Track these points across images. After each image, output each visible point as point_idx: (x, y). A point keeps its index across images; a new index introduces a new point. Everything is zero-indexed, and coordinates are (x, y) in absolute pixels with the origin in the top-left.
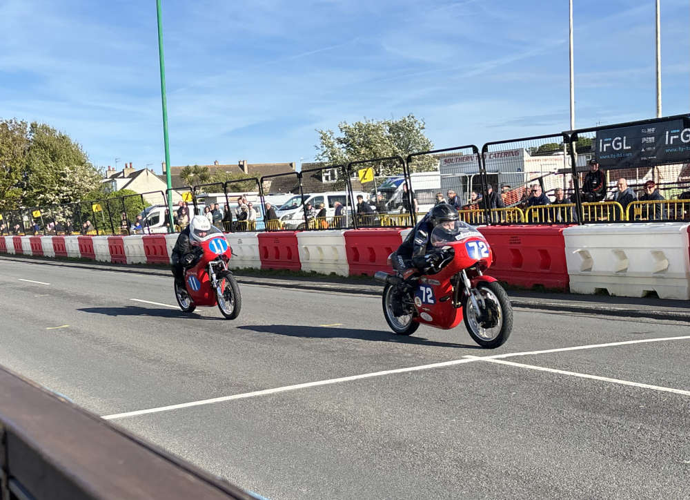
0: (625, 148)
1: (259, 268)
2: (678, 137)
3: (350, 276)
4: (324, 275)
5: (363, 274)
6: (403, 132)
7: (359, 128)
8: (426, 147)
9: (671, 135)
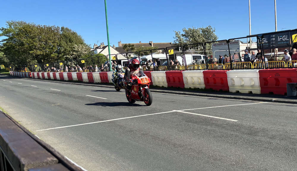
0: (266, 42)
2: (281, 38)
3: (168, 87)
5: (172, 87)
6: (207, 32)
7: (190, 31)
8: (215, 38)
9: (280, 38)
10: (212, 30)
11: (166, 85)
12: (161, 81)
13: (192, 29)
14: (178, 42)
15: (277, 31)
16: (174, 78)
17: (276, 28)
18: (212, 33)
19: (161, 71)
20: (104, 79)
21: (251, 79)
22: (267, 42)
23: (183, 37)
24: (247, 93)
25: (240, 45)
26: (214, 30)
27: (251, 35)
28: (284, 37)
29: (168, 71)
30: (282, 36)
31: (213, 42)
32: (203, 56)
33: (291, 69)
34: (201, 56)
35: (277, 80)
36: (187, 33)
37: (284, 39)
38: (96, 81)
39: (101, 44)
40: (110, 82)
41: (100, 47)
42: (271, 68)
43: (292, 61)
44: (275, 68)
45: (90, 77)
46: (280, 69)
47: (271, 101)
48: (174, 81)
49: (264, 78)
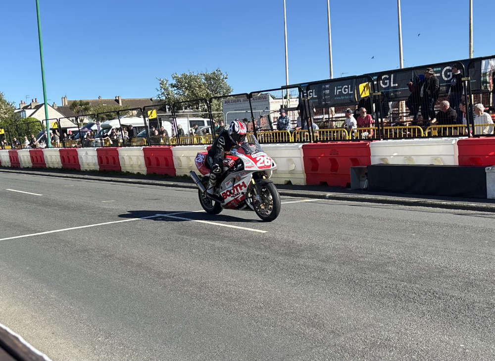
0: (314, 96)
1: (98, 170)
2: (340, 90)
3: (147, 174)
4: (133, 174)
5: (154, 173)
6: (213, 80)
7: (185, 78)
8: (228, 90)
9: (337, 89)
10: (222, 77)
11: (144, 170)
12: (136, 165)
13: (189, 75)
14: (164, 98)
15: (332, 78)
16: (157, 159)
17: (331, 72)
18: (223, 81)
19: (135, 147)
20: (37, 161)
21: (290, 160)
22: (316, 96)
23: (173, 89)
24: (283, 183)
25: (270, 101)
26: (225, 76)
27: (288, 85)
28: (345, 88)
29: (148, 147)
30: (341, 87)
31: (224, 96)
32: (208, 121)
33: (358, 142)
34: (203, 121)
35: (333, 161)
36: (179, 81)
37: (345, 91)
38: (23, 165)
39: (33, 101)
40: (47, 166)
41: (30, 107)
42: (324, 141)
43: (359, 129)
44: (329, 141)
45: (14, 158)
46: (339, 142)
47: (323, 197)
48: (158, 164)
49: (311, 159)
